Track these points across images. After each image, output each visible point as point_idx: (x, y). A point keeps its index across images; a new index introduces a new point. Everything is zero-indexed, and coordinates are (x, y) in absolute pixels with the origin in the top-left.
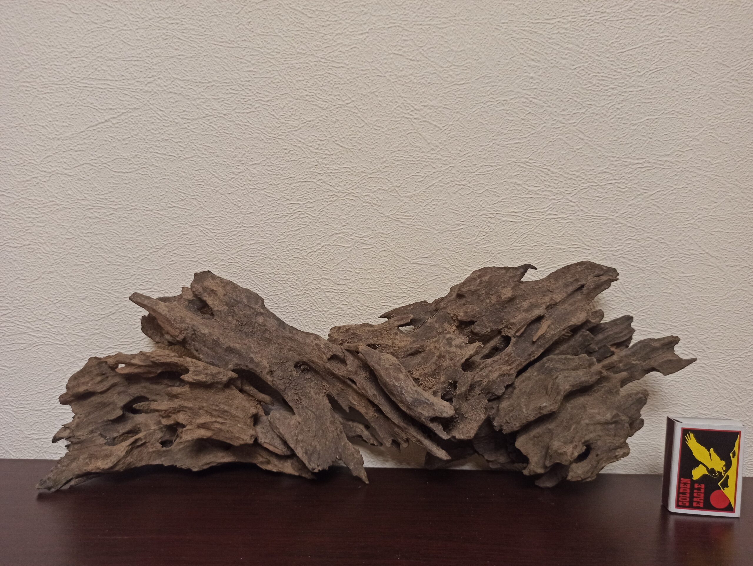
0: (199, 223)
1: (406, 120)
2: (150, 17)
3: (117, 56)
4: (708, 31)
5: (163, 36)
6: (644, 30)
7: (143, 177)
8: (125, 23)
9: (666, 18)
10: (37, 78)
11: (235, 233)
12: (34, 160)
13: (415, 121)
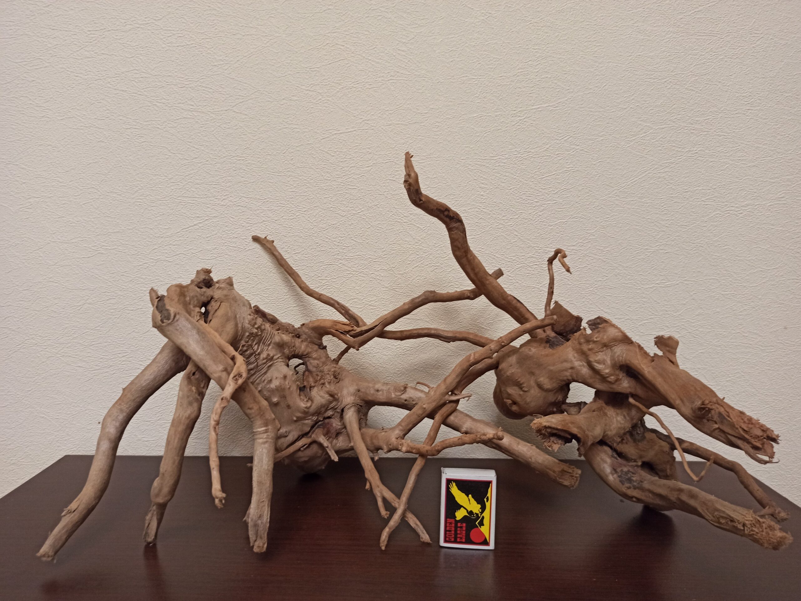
0: (259, 293)
1: (399, 223)
2: (224, 155)
3: (202, 182)
4: (599, 164)
5: (234, 168)
6: (556, 163)
7: (220, 262)
8: (207, 159)
9: (571, 155)
10: (147, 196)
11: (283, 299)
12: (145, 251)
13: (404, 224)
